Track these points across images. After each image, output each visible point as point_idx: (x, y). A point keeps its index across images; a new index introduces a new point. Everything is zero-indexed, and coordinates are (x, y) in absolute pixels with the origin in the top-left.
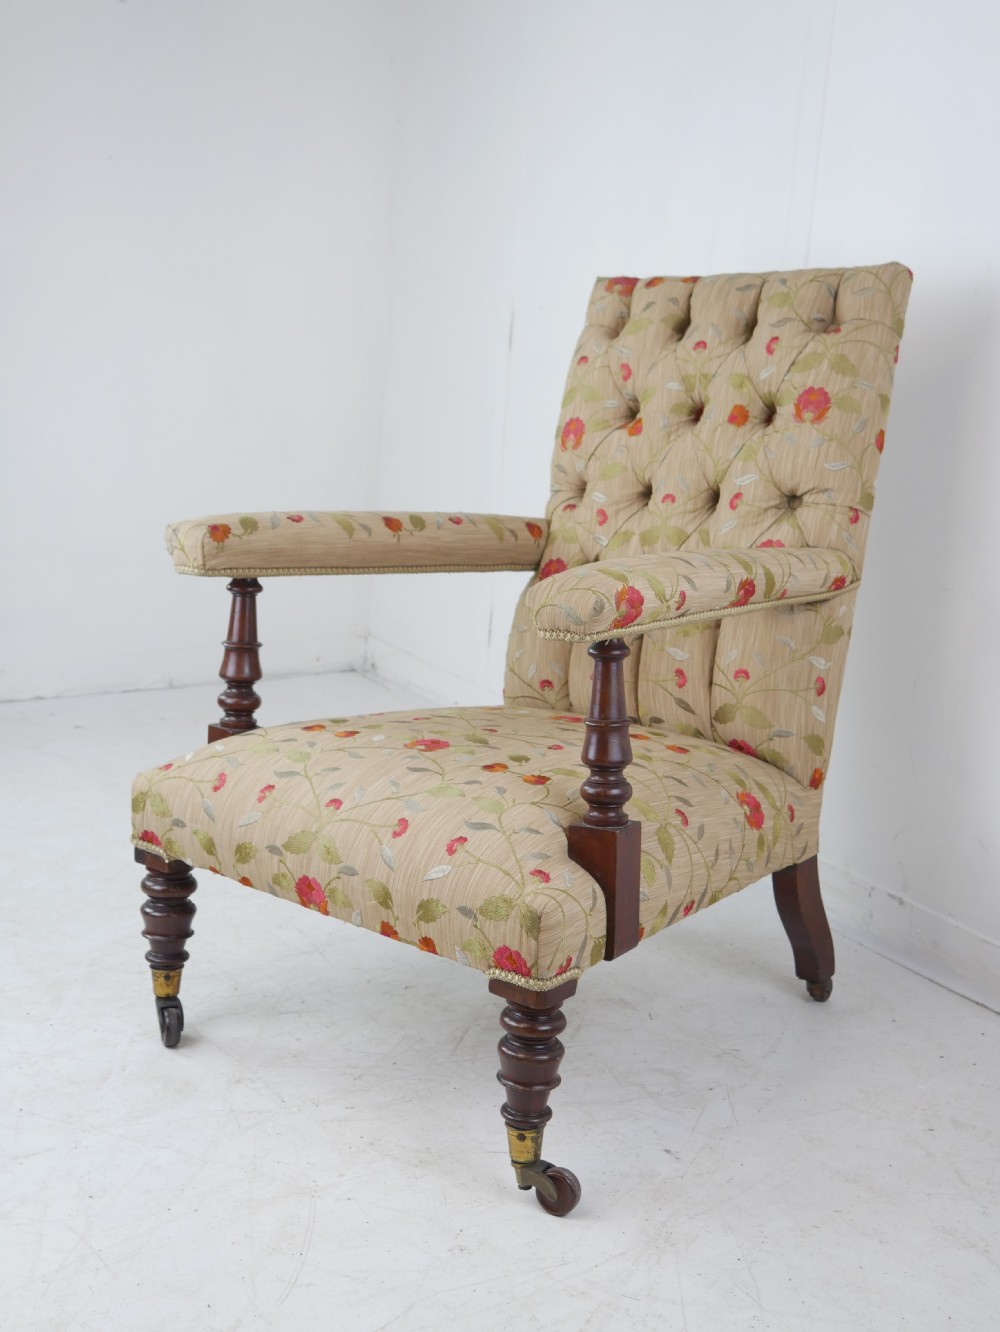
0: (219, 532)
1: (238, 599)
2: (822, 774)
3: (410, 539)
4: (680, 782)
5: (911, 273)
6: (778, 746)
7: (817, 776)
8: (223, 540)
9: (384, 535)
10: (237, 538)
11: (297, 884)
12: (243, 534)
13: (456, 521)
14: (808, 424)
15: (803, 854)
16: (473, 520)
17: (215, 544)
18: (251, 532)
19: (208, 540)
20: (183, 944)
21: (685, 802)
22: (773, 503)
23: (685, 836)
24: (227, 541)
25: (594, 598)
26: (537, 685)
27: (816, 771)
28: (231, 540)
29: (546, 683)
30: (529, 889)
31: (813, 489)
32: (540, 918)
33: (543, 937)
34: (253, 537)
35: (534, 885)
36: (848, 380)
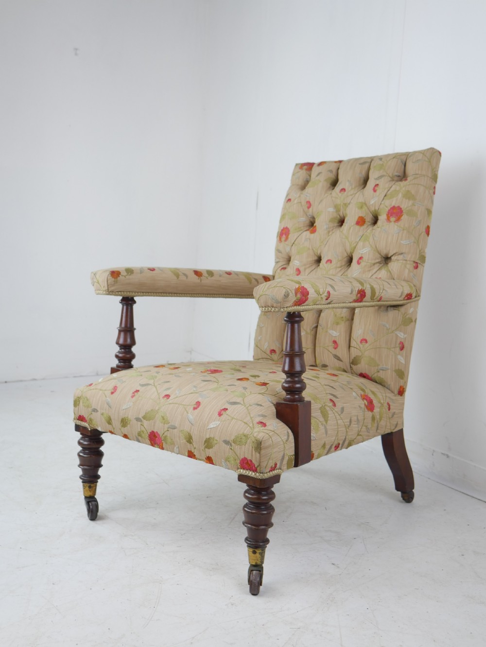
0: (115, 274)
1: (125, 307)
2: (404, 389)
3: (206, 281)
4: (332, 387)
5: (440, 153)
6: (382, 375)
7: (401, 390)
8: (117, 278)
9: (195, 278)
10: (124, 277)
11: (149, 435)
12: (126, 275)
13: (229, 273)
14: (393, 223)
15: (396, 427)
16: (237, 274)
17: (113, 279)
18: (130, 275)
19: (110, 277)
20: (97, 471)
21: (335, 396)
22: (377, 261)
23: (334, 411)
24: (118, 278)
25: (284, 290)
26: (268, 352)
27: (401, 387)
28: (121, 278)
29: (273, 351)
30: (256, 430)
31: (396, 253)
32: (261, 443)
33: (263, 452)
34: (131, 277)
35: (259, 428)
36: (411, 203)
